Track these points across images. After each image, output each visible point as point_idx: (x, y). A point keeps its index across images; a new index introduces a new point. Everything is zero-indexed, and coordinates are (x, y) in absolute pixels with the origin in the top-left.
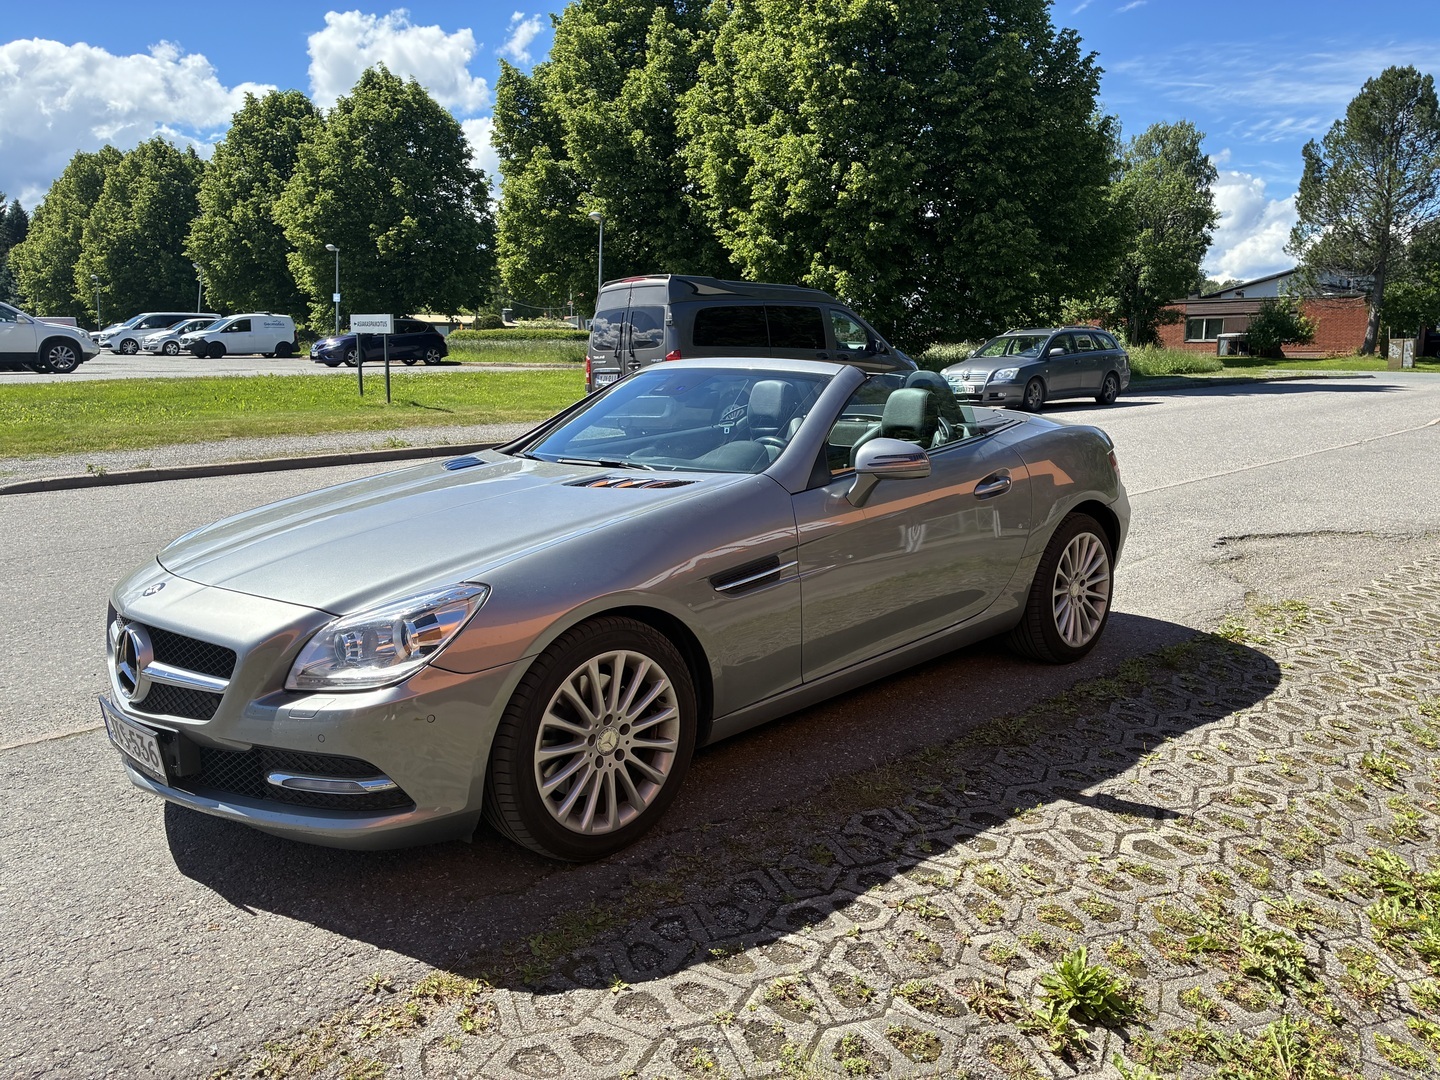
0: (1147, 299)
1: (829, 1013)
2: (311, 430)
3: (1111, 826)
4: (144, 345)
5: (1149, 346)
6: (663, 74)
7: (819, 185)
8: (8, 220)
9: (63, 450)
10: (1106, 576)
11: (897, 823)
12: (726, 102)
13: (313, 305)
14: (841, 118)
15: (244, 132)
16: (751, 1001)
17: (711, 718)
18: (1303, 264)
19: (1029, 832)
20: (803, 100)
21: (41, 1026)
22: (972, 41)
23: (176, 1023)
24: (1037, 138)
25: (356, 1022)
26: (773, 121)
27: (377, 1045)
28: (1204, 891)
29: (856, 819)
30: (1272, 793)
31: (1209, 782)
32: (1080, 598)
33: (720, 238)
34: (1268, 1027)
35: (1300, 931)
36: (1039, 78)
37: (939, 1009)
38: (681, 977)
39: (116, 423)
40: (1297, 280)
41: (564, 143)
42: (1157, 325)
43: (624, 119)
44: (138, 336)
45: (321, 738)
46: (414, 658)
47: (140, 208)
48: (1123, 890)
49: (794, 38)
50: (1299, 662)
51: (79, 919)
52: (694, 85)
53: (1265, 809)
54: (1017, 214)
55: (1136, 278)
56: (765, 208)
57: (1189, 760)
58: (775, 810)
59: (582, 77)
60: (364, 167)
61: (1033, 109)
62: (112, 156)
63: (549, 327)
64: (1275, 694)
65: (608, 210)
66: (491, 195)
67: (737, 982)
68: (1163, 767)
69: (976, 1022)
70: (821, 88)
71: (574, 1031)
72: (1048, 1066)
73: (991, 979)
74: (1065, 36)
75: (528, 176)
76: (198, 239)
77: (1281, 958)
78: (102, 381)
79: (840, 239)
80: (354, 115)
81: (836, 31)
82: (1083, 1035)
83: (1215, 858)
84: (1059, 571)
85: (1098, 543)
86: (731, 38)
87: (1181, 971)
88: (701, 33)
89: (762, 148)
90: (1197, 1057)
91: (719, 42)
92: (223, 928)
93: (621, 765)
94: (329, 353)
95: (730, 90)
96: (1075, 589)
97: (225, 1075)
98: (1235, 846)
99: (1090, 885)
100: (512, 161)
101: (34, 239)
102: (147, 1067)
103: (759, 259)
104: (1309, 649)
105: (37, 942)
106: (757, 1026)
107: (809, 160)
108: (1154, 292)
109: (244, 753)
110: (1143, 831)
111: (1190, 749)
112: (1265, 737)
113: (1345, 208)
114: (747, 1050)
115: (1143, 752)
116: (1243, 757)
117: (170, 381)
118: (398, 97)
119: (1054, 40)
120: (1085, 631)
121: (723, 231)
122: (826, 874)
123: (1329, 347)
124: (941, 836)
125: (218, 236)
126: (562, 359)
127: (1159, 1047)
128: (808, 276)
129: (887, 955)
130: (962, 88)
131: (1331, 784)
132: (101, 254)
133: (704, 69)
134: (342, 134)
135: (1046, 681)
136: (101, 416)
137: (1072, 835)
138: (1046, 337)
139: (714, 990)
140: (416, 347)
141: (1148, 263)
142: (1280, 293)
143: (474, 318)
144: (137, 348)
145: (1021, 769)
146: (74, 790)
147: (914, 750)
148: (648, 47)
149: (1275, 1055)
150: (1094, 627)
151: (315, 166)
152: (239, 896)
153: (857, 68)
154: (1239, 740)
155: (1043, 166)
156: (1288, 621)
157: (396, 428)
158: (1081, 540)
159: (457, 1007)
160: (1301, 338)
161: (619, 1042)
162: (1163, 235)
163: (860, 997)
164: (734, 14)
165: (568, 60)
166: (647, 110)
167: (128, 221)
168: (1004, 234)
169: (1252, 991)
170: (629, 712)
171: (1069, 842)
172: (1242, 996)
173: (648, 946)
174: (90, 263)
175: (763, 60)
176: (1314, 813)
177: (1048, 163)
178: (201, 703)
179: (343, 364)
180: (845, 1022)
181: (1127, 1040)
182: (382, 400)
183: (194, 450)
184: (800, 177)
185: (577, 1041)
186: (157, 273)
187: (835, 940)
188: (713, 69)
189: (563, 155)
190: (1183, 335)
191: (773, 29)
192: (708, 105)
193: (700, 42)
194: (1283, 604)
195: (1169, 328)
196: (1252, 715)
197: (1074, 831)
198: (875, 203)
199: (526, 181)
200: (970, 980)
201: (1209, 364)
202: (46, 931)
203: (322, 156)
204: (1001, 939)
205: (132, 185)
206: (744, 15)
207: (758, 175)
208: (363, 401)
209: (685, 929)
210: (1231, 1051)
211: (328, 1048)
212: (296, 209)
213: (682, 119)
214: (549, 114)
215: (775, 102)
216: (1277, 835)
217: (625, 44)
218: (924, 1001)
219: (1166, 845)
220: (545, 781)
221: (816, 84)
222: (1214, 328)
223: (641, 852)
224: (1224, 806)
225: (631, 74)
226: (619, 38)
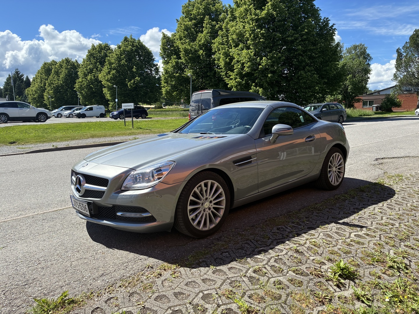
0: (351, 95)
1: (271, 275)
2: (112, 136)
3: (348, 231)
4: (63, 115)
5: (352, 109)
6: (208, 34)
7: (254, 64)
8: (25, 81)
9: (45, 142)
10: (343, 165)
11: (286, 229)
12: (226, 41)
13: (110, 103)
14: (260, 45)
15: (91, 55)
16: (249, 272)
17: (234, 201)
18: (398, 84)
19: (324, 232)
20: (249, 40)
21: (61, 276)
22: (297, 22)
23: (96, 275)
24: (317, 49)
25: (144, 275)
26: (240, 46)
27: (150, 280)
28: (375, 247)
29: (275, 228)
30: (394, 223)
31: (376, 220)
32: (336, 172)
33: (225, 80)
34: (395, 281)
35: (403, 257)
36: (317, 32)
37: (302, 274)
38: (230, 265)
39: (59, 134)
40: (396, 88)
41: (180, 55)
42: (354, 103)
43: (197, 48)
44: (62, 112)
45: (132, 202)
46: (156, 181)
47: (62, 77)
48: (352, 246)
49: (246, 23)
50: (401, 190)
51: (67, 252)
52: (217, 37)
53: (392, 227)
54: (312, 71)
55: (347, 89)
56: (238, 71)
57: (369, 214)
58: (252, 226)
59: (185, 36)
60: (124, 64)
61: (316, 41)
62: (54, 63)
63: (176, 108)
64: (394, 198)
65: (193, 74)
66: (160, 70)
67: (245, 267)
68: (362, 216)
69: (312, 278)
70: (254, 36)
71: (202, 278)
72: (333, 289)
73: (315, 267)
74: (325, 19)
75: (170, 64)
76: (78, 85)
77: (398, 263)
78: (54, 124)
79: (260, 79)
80: (122, 49)
81: (258, 20)
82: (342, 281)
83: (378, 239)
84: (329, 163)
85: (340, 156)
86: (227, 23)
87: (369, 266)
88: (219, 23)
89: (237, 54)
90: (375, 288)
91: (224, 25)
92: (106, 253)
93: (210, 212)
94: (115, 116)
95: (228, 38)
96: (334, 169)
97: (111, 287)
98: (384, 236)
99: (343, 245)
100: (166, 60)
101: (33, 86)
102: (90, 285)
103: (236, 86)
104: (404, 187)
105: (57, 258)
106: (251, 277)
107: (251, 57)
108: (353, 93)
109: (110, 207)
110: (357, 232)
111: (370, 212)
112: (392, 209)
113: (410, 67)
114: (249, 283)
115: (356, 212)
116: (385, 214)
117: (72, 123)
118: (134, 44)
119: (322, 21)
120: (337, 181)
121: (226, 78)
122: (268, 241)
123: (406, 108)
124: (299, 232)
125: (84, 84)
126: (181, 116)
127: (364, 285)
128: (251, 90)
129: (286, 261)
130: (295, 35)
131: (411, 221)
132: (52, 90)
133: (220, 32)
134: (118, 55)
135: (326, 195)
136: (54, 133)
137: (336, 233)
138: (321, 105)
139: (239, 269)
140: (139, 114)
141: (351, 85)
142: (391, 93)
143: (154, 106)
144: (62, 116)
145: (321, 217)
146: (61, 222)
147: (290, 212)
148: (204, 27)
149: (397, 287)
150: (340, 180)
151: (111, 64)
152: (109, 246)
153: (264, 30)
154: (384, 210)
155: (319, 57)
156: (397, 179)
157: (135, 135)
158: (336, 155)
159: (170, 272)
160: (398, 105)
161: (215, 281)
162: (355, 76)
163: (280, 271)
164: (228, 17)
165: (181, 32)
166: (204, 45)
167: (58, 81)
168: (308, 77)
169: (390, 272)
170: (212, 197)
171: (336, 234)
172: (387, 273)
173: (220, 259)
174: (48, 93)
175: (237, 29)
176: (407, 228)
177: (320, 56)
178: (99, 194)
179: (119, 119)
180: (276, 277)
181: (355, 283)
182: (131, 127)
183: (80, 141)
184: (248, 62)
185: (203, 280)
186: (67, 95)
187: (271, 257)
188: (222, 32)
189: (180, 58)
190: (362, 106)
191: (240, 20)
192: (221, 42)
193: (219, 25)
194: (395, 175)
195: (358, 104)
196: (388, 203)
197: (337, 232)
198: (270, 69)
199: (170, 66)
200: (310, 268)
201: (370, 113)
202: (59, 255)
203: (113, 61)
204: (318, 258)
205: (60, 71)
206: (231, 17)
207: (236, 62)
208: (126, 127)
209: (230, 254)
210: (385, 286)
211: (137, 281)
212: (105, 76)
213: (214, 47)
214: (176, 47)
215: (241, 41)
216: (396, 233)
217: (197, 27)
218: (297, 272)
219: (364, 235)
220: (190, 215)
221: (252, 35)
222: (371, 103)
223: (216, 236)
224: (380, 226)
225: (199, 35)
226: (196, 25)
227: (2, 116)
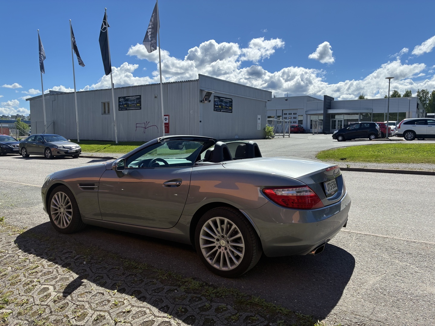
17: (81, 217)
96: (223, 243)
170: (65, 206)
227: (409, 133)
